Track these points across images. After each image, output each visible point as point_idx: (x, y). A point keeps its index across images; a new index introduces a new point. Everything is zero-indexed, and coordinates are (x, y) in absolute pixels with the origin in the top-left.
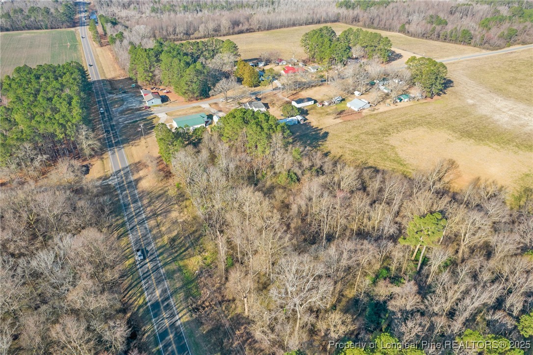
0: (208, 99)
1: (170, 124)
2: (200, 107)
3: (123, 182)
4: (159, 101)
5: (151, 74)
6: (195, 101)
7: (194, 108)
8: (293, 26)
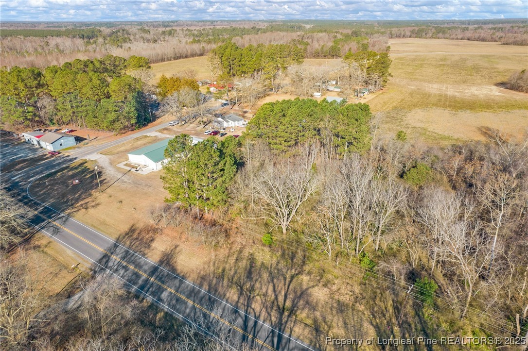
0: (146, 127)
1: (126, 162)
2: (146, 137)
3: (138, 276)
4: (71, 141)
5: (31, 109)
6: (130, 132)
7: (138, 139)
8: (161, 61)
